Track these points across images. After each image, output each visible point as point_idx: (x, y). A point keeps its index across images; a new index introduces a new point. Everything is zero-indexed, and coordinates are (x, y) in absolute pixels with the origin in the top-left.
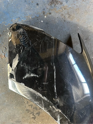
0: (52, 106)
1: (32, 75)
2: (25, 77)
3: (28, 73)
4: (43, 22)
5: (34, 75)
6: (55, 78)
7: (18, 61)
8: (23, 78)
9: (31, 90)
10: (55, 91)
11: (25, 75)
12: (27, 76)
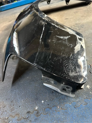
0: (49, 21)
1: (62, 37)
2: (68, 37)
3: (65, 39)
4: (41, 101)
5: (60, 37)
6: (42, 34)
7: (75, 48)
8: (70, 36)
9: (63, 29)
10: (44, 27)
11: (68, 38)
12: (66, 38)
